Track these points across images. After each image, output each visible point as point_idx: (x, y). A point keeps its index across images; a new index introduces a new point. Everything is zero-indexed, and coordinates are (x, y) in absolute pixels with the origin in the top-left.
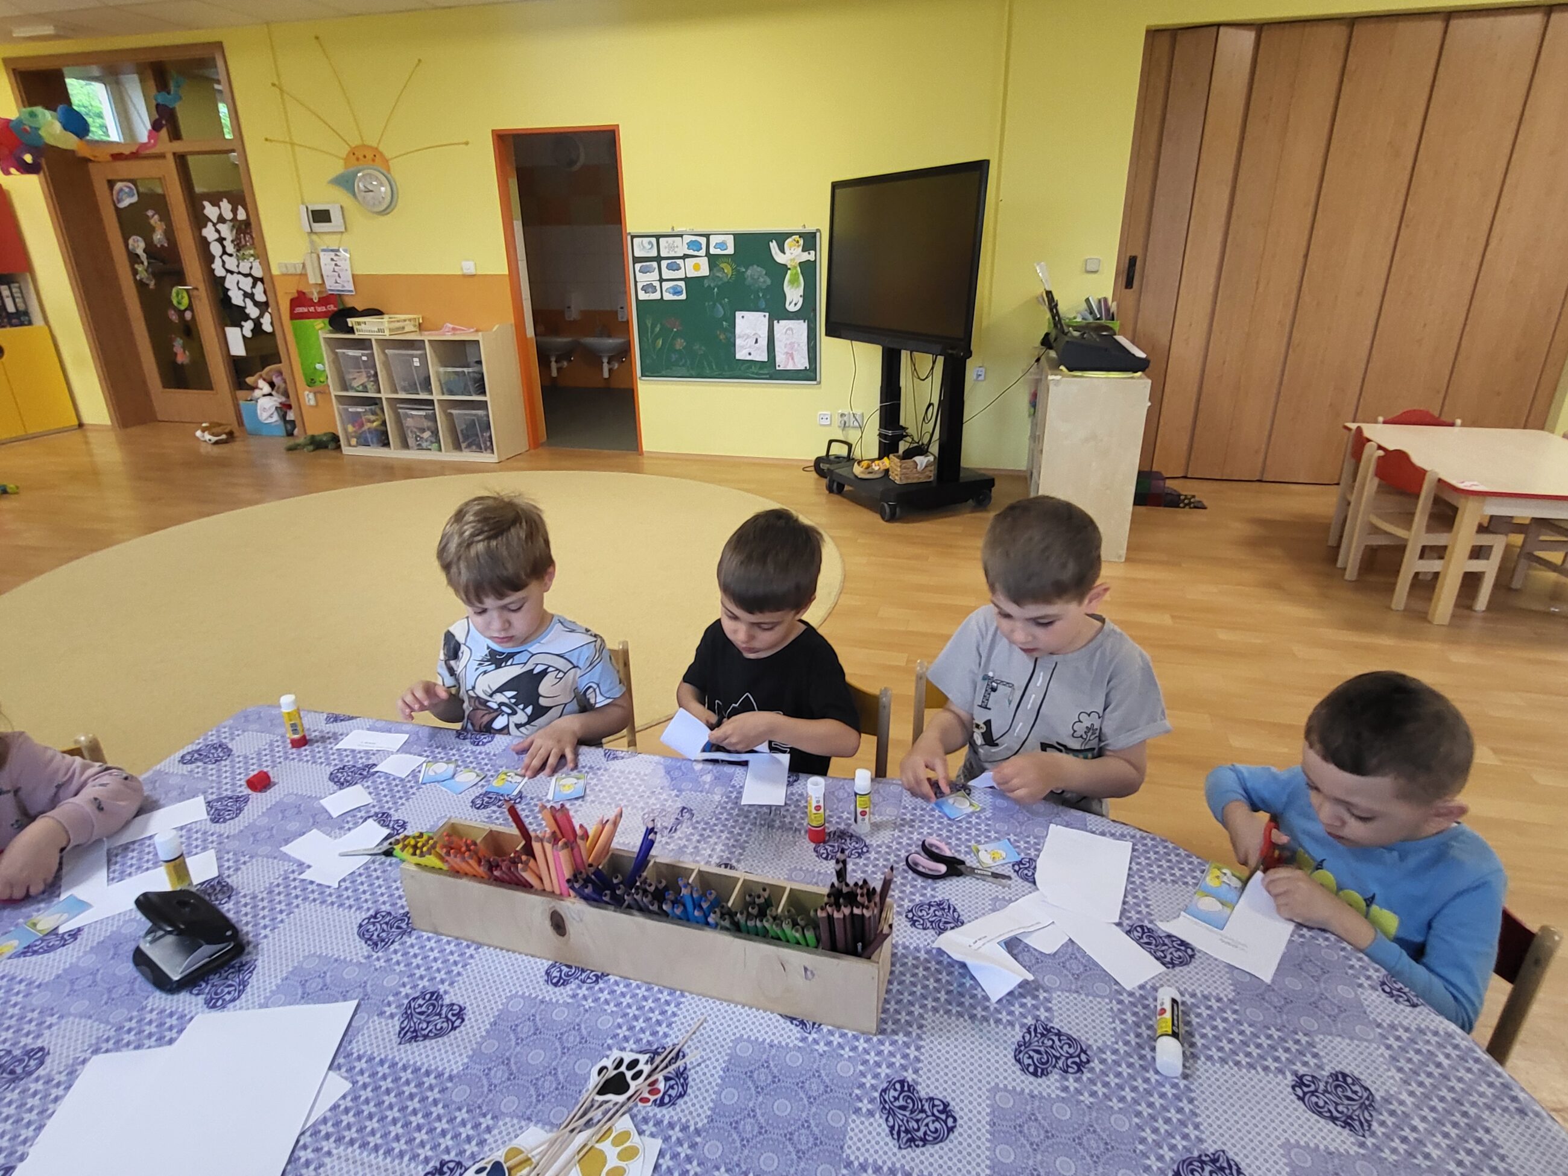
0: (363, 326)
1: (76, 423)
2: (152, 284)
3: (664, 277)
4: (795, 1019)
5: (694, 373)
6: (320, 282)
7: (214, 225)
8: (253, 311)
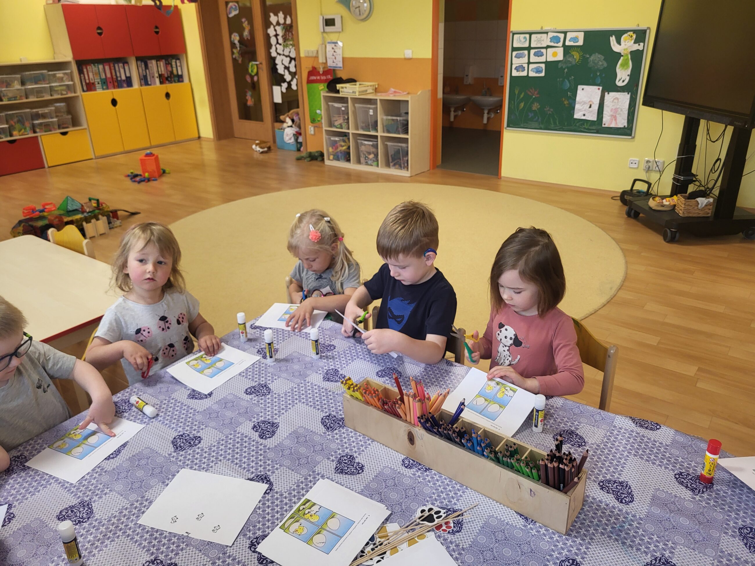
0: (345, 90)
1: (197, 136)
2: (240, 60)
3: (531, 61)
4: (523, 516)
5: (542, 127)
6: (324, 61)
7: (274, 27)
8: (288, 77)
